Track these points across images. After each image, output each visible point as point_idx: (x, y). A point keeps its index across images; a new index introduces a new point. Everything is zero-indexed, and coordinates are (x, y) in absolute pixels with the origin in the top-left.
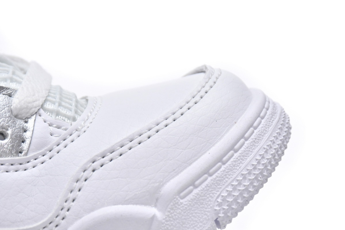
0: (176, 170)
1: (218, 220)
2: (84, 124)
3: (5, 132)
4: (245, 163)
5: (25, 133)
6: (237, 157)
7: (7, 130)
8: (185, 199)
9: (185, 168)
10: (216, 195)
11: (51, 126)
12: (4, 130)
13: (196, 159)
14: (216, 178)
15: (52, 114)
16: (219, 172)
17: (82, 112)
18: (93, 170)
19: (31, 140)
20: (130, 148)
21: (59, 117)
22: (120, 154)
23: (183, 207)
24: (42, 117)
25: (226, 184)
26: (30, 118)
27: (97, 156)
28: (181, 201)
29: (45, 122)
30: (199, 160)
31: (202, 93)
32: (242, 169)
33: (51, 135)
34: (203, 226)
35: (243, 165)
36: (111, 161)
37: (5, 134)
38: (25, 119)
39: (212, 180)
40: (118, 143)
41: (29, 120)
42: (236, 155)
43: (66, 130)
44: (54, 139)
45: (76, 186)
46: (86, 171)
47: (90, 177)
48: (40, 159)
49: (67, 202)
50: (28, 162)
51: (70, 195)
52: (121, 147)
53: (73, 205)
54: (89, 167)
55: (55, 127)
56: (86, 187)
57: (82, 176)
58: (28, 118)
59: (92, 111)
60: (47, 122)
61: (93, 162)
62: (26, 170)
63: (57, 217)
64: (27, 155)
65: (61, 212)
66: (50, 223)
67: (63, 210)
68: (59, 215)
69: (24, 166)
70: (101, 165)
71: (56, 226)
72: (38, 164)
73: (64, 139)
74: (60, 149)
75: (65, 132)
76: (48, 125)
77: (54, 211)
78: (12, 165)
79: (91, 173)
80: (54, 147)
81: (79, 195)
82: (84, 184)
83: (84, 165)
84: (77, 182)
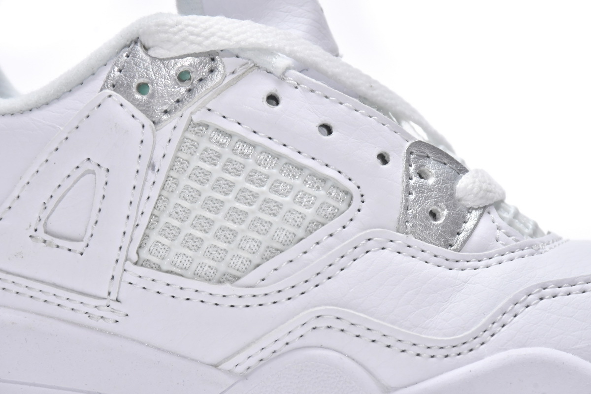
3: (440, 212)
5: (464, 224)
7: (444, 210)
11: (500, 230)
12: (439, 209)
17: (541, 237)
18: (541, 297)
19: (469, 235)
21: (513, 229)
22: (583, 291)
24: (491, 216)
26: (476, 209)
27: (551, 282)
29: (493, 222)
33: (497, 241)
36: (568, 295)
37: (438, 215)
38: (470, 208)
40: (585, 276)
43: (517, 241)
44: (500, 247)
45: (513, 308)
46: (530, 296)
47: (534, 304)
48: (473, 263)
49: (495, 324)
50: (457, 261)
51: (501, 318)
52: (587, 283)
53: (500, 331)
54: (536, 293)
55: (504, 233)
56: (525, 316)
57: (525, 299)
58: (473, 209)
59: (551, 242)
60: (496, 224)
61: (544, 289)
62: (451, 269)
63: (475, 338)
64: (459, 252)
65: (482, 335)
66: (464, 343)
67: (486, 332)
68: (479, 337)
69: (451, 264)
70: (554, 295)
71: (471, 350)
72: (469, 267)
73: (512, 251)
74: (504, 260)
75: (515, 243)
76: (496, 227)
77: (473, 329)
78: (435, 256)
79: (537, 301)
80: (495, 256)
81: (513, 321)
82: (523, 311)
83: (531, 287)
84: (515, 305)
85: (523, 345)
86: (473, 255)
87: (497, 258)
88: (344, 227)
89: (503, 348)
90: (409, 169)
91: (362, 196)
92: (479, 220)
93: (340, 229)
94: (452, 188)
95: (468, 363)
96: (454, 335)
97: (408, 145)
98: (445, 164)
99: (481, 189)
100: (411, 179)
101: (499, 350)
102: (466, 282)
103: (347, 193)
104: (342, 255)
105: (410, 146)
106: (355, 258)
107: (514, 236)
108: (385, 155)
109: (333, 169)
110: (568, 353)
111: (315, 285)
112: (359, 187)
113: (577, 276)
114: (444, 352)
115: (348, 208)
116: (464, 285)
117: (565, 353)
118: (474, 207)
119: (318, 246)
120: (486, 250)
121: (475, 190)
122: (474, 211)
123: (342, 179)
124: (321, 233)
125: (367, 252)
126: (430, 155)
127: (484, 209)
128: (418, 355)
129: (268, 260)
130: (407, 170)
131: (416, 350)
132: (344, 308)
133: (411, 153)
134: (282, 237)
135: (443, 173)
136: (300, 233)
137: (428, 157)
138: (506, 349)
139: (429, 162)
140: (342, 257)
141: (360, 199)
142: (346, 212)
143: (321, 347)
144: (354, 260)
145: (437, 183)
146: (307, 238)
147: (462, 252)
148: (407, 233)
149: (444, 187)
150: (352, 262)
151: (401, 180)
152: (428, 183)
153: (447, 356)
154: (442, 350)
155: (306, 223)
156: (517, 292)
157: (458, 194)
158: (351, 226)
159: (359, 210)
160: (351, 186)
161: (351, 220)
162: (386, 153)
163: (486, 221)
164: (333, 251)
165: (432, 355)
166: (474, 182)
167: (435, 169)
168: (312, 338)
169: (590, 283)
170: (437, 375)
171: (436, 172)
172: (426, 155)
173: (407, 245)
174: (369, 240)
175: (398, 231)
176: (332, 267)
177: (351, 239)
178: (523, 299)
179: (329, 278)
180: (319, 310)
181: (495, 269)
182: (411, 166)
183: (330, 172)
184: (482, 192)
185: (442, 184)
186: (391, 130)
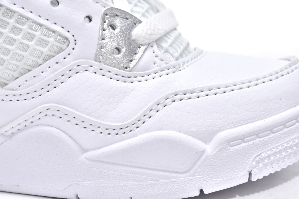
0: (234, 124)
1: (251, 172)
2: (182, 65)
3: (121, 49)
4: (290, 138)
5: (135, 55)
6: (284, 132)
7: (123, 48)
8: (232, 148)
9: (242, 125)
10: (257, 154)
11: (157, 57)
12: (120, 47)
13: (253, 122)
14: (262, 141)
15: (162, 50)
16: (267, 137)
17: (186, 56)
18: (173, 100)
19: (138, 62)
20: (207, 95)
21: (167, 54)
22: (198, 97)
23: (229, 152)
24: (153, 48)
25: (269, 148)
26: (143, 45)
27: (180, 91)
28: (229, 148)
29: (154, 53)
30: (255, 123)
31: (279, 75)
32: (285, 142)
33: (154, 64)
34: (239, 172)
35: (287, 140)
36: (189, 99)
37: (121, 50)
38: (140, 45)
39: (259, 141)
40: (200, 88)
41: (142, 46)
42: (286, 130)
43: (166, 64)
44: (156, 68)
45: (156, 107)
46: (167, 100)
47: (169, 105)
48: (139, 78)
49: (145, 117)
50: (129, 77)
51: (149, 113)
52: (201, 92)
53: (148, 120)
54: (171, 98)
55: (160, 59)
56: (164, 111)
57: (164, 102)
58: (142, 45)
59: (193, 58)
60: (155, 53)
61: (176, 95)
62: (125, 82)
63: (133, 124)
64: (130, 72)
65: (138, 122)
66: (127, 127)
67: (140, 121)
68: (136, 124)
69: (125, 79)
70: (181, 99)
71: (131, 131)
72: (135, 81)
73: (162, 70)
74: (156, 77)
75: (165, 65)
76: (155, 56)
77: (133, 119)
78: (116, 75)
79: (171, 102)
80: (152, 74)
81: (156, 115)
82: (162, 109)
83: (168, 94)
84: (158, 105)
85: (160, 129)
86: (138, 74)
87: (153, 75)
88: (65, 58)
89: (148, 130)
90: (103, 24)
91: (75, 40)
92: (144, 52)
93: (62, 59)
94: (130, 34)
95: (129, 138)
96: (122, 122)
97: (104, 9)
98: (127, 19)
99: (147, 34)
100: (104, 30)
101: (146, 132)
102: (132, 90)
103: (67, 39)
104: (62, 75)
105: (106, 11)
106: (70, 76)
107: (165, 60)
108: (90, 17)
109: (59, 26)
110: (184, 134)
111: (47, 91)
112: (73, 36)
113: (195, 88)
114: (115, 132)
115: (67, 48)
116: (131, 92)
117: (183, 134)
118: (143, 44)
119: (49, 69)
120: (147, 70)
121: (143, 35)
122: (142, 47)
123: (64, 32)
124: (51, 62)
125: (77, 73)
126: (118, 14)
127: (149, 45)
128: (101, 133)
129: (23, 75)
130: (103, 25)
131: (100, 130)
132: (62, 105)
133: (106, 15)
134: (31, 63)
135: (125, 25)
136: (40, 61)
137: (117, 16)
138: (150, 131)
139: (116, 19)
140: (62, 76)
141: (74, 42)
142: (66, 50)
143: (49, 125)
144: (69, 77)
145: (120, 32)
146: (44, 64)
147: (132, 72)
148: (100, 62)
149: (125, 34)
150: (68, 79)
151: (98, 31)
152: (114, 32)
153: (117, 134)
154: (114, 130)
155: (43, 56)
156: (159, 98)
157: (133, 37)
158: (69, 58)
159: (73, 49)
160: (69, 35)
161: (69, 54)
162: (90, 16)
163: (149, 53)
164: (57, 72)
165: (109, 133)
166: (143, 30)
167: (120, 23)
168: (45, 120)
169: (202, 92)
170: (111, 144)
171: (120, 25)
172: (116, 15)
173: (100, 69)
174: (78, 66)
175: (95, 61)
176: (56, 81)
177: (68, 66)
178: (163, 101)
179: (55, 87)
180: (48, 105)
181: (151, 82)
182: (105, 22)
183: (57, 28)
184: (147, 36)
185: (124, 32)
186: (94, 2)
